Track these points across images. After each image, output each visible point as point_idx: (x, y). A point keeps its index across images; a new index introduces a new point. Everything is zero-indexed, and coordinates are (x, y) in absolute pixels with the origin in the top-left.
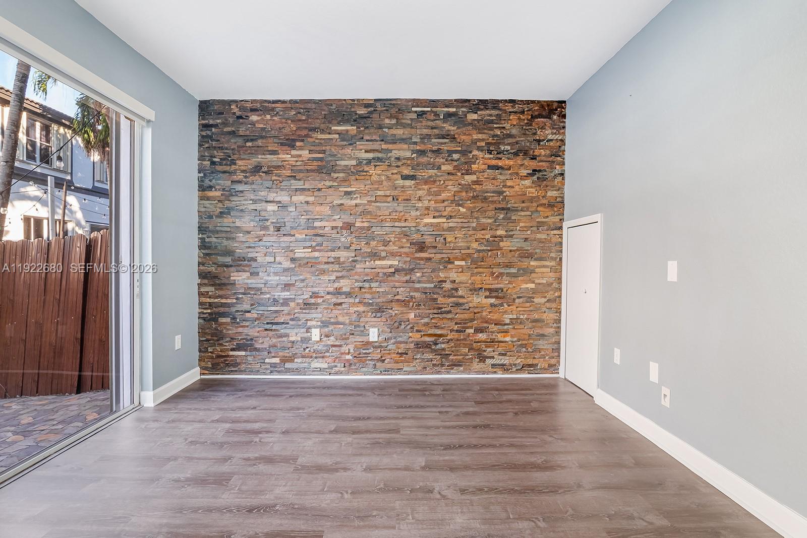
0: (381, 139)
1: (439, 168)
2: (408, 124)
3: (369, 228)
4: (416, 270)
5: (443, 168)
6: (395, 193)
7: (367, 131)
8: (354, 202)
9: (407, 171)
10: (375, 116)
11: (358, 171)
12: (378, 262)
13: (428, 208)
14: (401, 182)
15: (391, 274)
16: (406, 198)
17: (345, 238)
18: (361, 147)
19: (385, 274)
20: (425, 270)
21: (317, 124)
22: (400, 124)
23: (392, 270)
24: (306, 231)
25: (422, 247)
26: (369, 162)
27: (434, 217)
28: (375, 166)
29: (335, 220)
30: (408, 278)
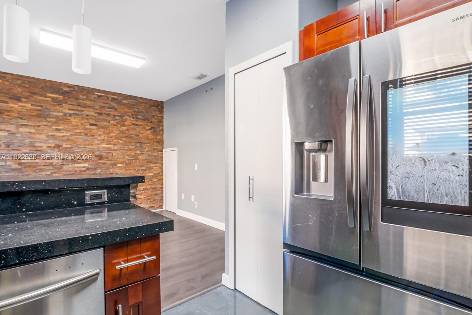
0: (78, 105)
1: (109, 122)
2: (93, 100)
3: (71, 148)
4: (98, 169)
5: (111, 122)
6: (86, 132)
7: (69, 99)
8: (62, 134)
9: (92, 122)
10: (73, 92)
11: (65, 119)
12: (76, 165)
13: (103, 140)
14: (89, 127)
15: (84, 171)
16: (92, 134)
17: (56, 153)
18: (66, 107)
19: (81, 171)
20: (103, 169)
21: (37, 90)
22: (88, 99)
23: (85, 169)
24: (30, 148)
25: (101, 157)
26: (70, 115)
27: (107, 144)
28: (74, 117)
29: (49, 143)
30: (94, 172)
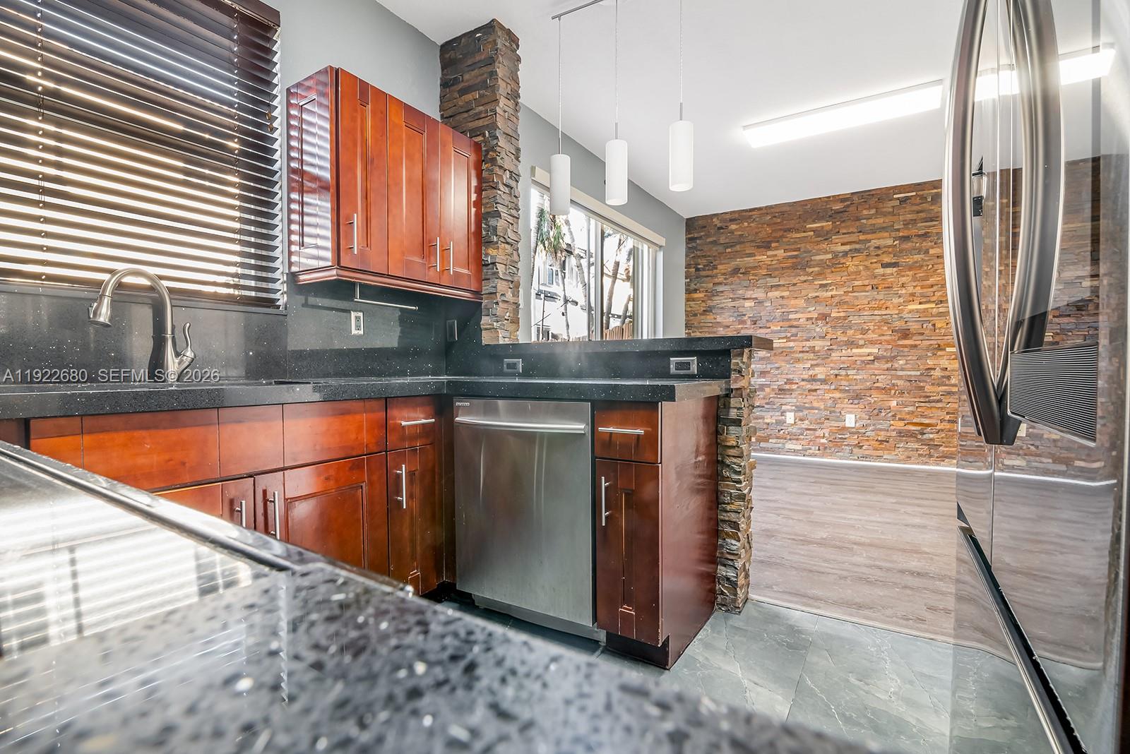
0: (859, 230)
1: (927, 252)
2: (889, 213)
3: (845, 318)
4: (899, 358)
5: (931, 251)
6: (875, 282)
7: (843, 225)
8: (829, 294)
9: (887, 259)
10: (852, 209)
11: (835, 264)
12: (855, 351)
13: (913, 295)
14: (881, 271)
15: (870, 362)
16: (886, 286)
17: (820, 329)
18: (837, 241)
19: (863, 362)
20: (909, 358)
21: (792, 224)
22: (879, 213)
23: (871, 358)
24: (781, 324)
25: (906, 334)
26: (846, 254)
27: (920, 303)
28: (852, 257)
29: (810, 312)
30: (889, 365)
